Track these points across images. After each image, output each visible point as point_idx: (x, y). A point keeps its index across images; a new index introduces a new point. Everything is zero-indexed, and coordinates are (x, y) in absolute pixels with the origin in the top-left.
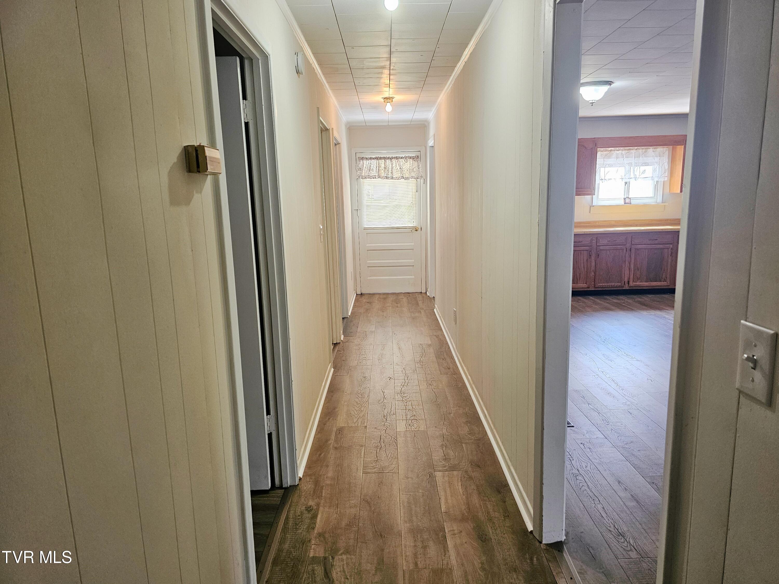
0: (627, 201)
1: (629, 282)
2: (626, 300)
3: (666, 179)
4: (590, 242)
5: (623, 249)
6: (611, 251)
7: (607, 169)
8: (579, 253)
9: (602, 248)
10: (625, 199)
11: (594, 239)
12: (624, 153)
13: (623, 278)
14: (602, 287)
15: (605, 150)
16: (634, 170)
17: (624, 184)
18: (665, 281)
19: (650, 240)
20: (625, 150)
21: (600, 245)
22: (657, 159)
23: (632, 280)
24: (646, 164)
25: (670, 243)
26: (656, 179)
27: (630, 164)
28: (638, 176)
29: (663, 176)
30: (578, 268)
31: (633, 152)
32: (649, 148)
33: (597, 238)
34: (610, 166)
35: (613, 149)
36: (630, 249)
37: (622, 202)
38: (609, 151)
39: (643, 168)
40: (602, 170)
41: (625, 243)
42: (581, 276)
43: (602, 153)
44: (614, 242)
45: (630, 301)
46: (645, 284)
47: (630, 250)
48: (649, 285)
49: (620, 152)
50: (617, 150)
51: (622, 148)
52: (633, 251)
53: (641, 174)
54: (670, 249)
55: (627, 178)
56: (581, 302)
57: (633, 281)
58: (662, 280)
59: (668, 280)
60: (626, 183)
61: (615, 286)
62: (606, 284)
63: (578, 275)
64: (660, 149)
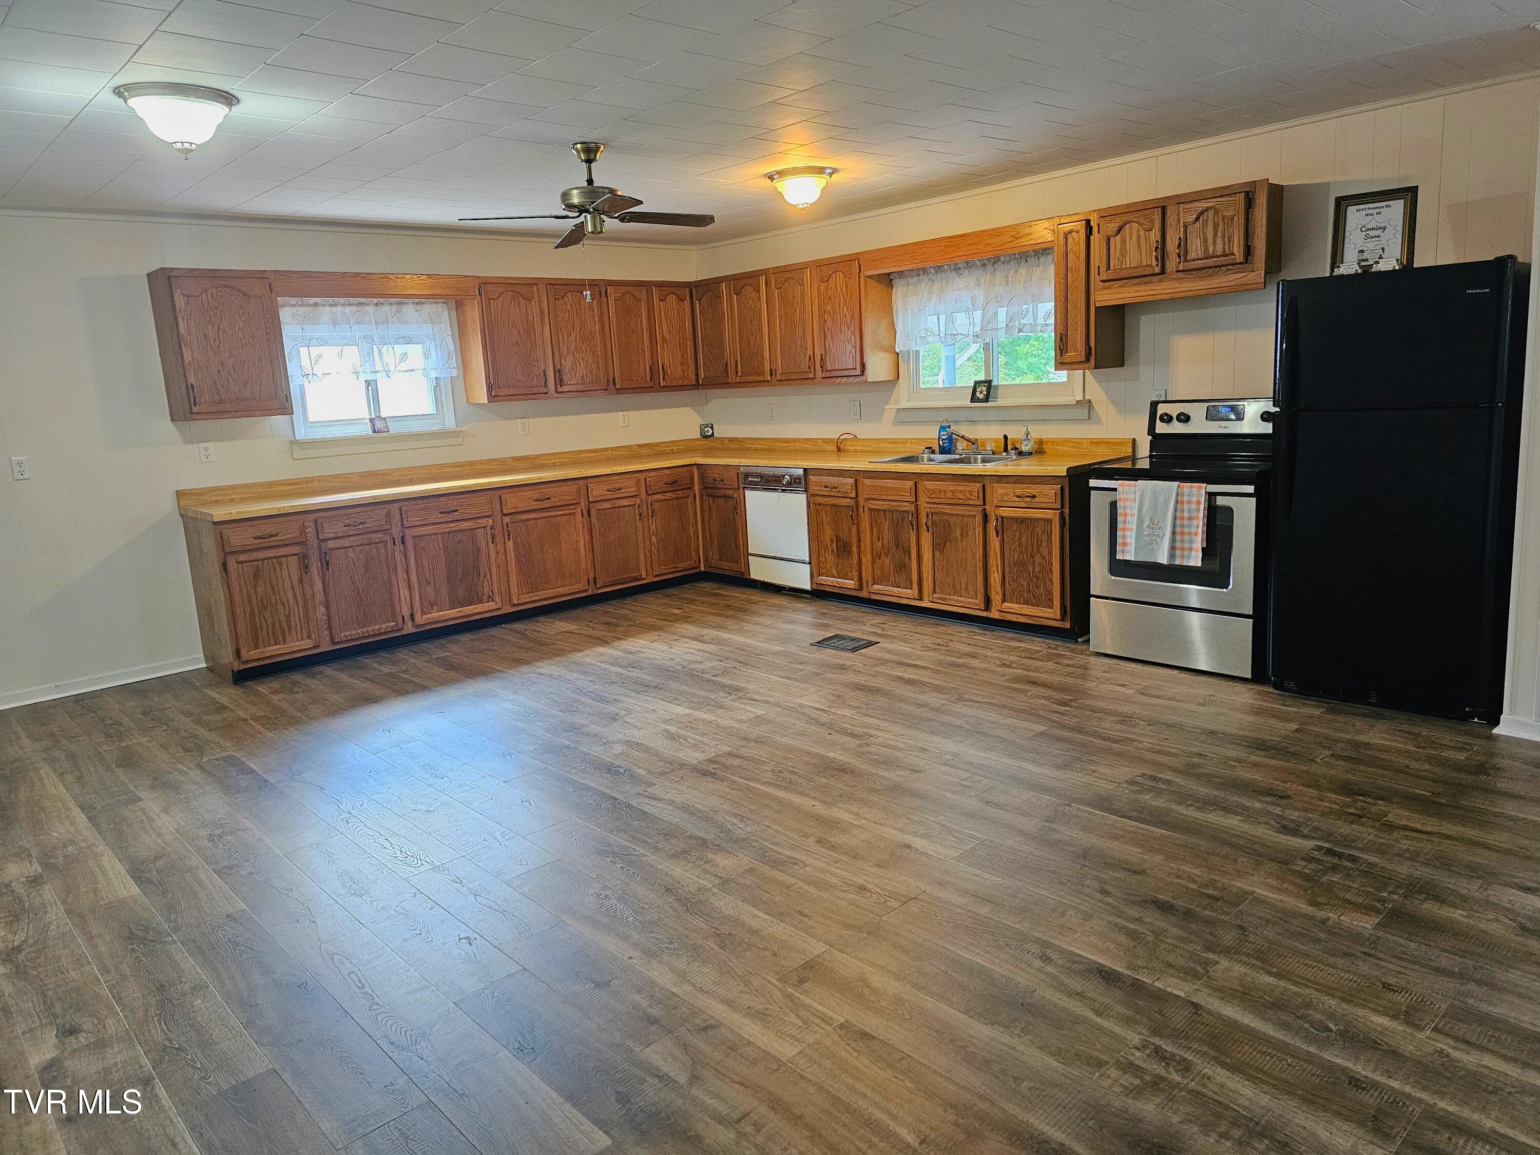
0: (379, 426)
1: (412, 616)
2: (412, 661)
3: (455, 373)
4: (301, 534)
5: (384, 542)
6: (357, 549)
7: (315, 351)
8: (276, 565)
9: (331, 544)
10: (372, 420)
11: (310, 523)
12: (348, 312)
13: (398, 609)
14: (352, 640)
15: (300, 303)
16: (380, 353)
17: (364, 385)
18: (491, 598)
19: (442, 513)
20: (350, 305)
21: (328, 536)
22: (427, 329)
23: (419, 610)
24: (408, 341)
25: (487, 514)
26: (434, 374)
27: (370, 339)
28: (392, 368)
29: (447, 366)
30: (279, 602)
31: (371, 311)
32: (406, 304)
33: (316, 521)
34: (323, 342)
35: (318, 300)
36: (403, 537)
37: (367, 430)
38: (309, 305)
39: (400, 349)
40: (304, 351)
41: (387, 527)
42: (293, 623)
43: (294, 310)
44: (360, 527)
45: (420, 662)
46: (450, 614)
47: (403, 543)
48: (459, 615)
49: (339, 309)
50: (331, 305)
51: (342, 300)
52: (410, 544)
53: (398, 362)
54: (488, 529)
55: (368, 371)
56: (298, 692)
57: (422, 611)
58: (485, 598)
59: (497, 598)
60: (368, 383)
61: (383, 631)
62: (359, 631)
63: (283, 619)
64: (429, 308)
